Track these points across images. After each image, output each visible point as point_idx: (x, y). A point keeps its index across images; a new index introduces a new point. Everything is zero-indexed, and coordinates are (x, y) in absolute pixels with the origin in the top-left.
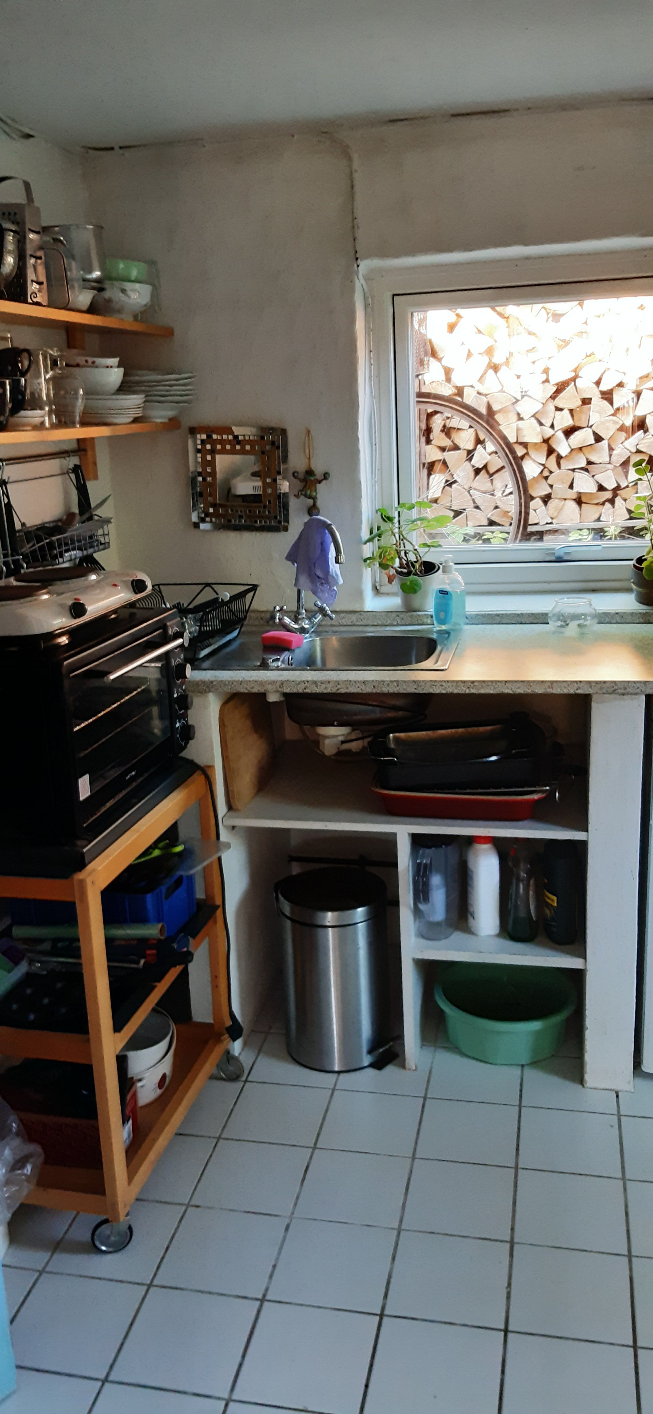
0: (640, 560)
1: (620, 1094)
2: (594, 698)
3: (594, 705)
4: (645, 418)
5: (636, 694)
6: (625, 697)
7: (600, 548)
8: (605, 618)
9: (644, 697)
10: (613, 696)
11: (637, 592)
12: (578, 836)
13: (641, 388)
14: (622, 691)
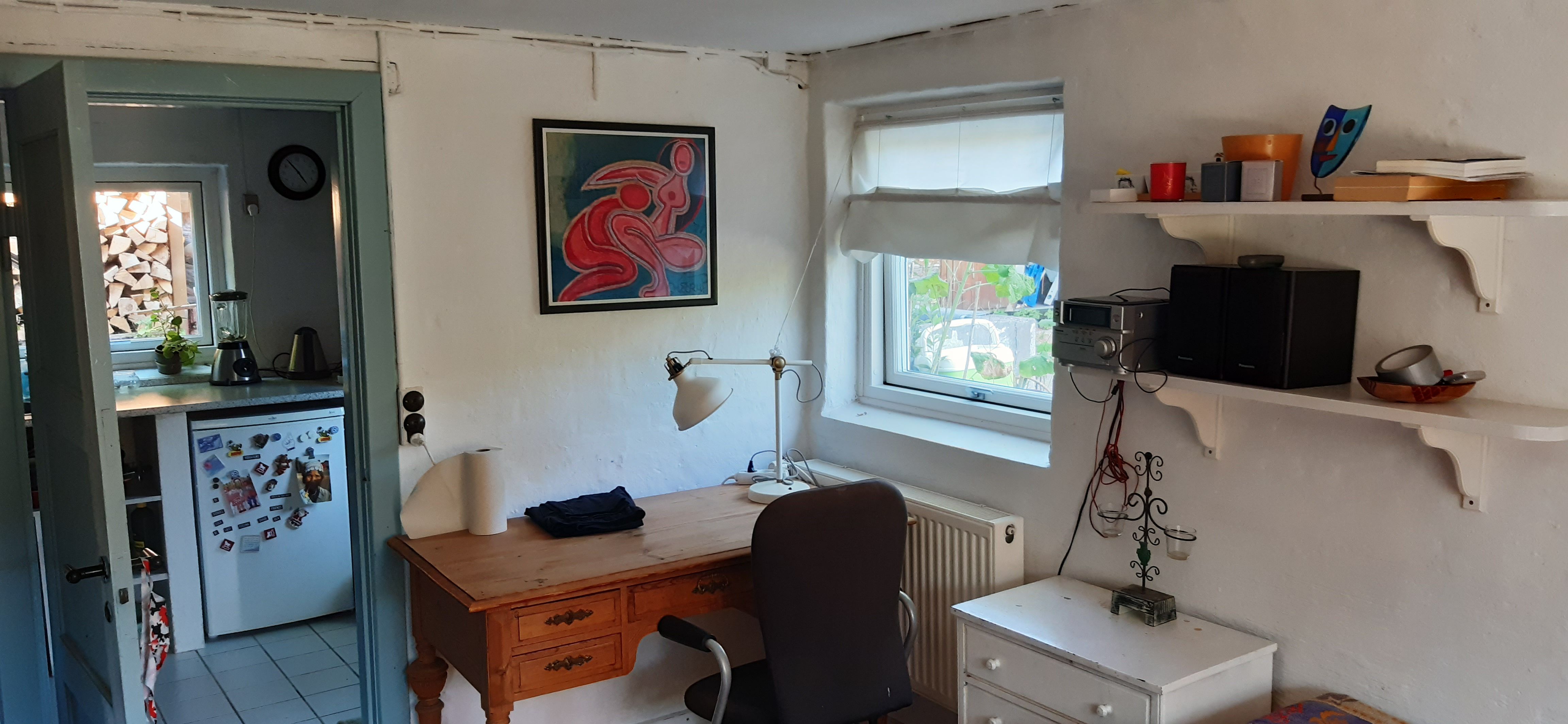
0: (160, 347)
1: (198, 651)
2: (157, 416)
3: (157, 421)
4: (118, 257)
5: (181, 412)
6: (175, 414)
7: (130, 342)
8: (145, 384)
9: (185, 414)
10: (168, 415)
11: (160, 366)
12: (156, 498)
13: (112, 234)
14: (173, 411)
